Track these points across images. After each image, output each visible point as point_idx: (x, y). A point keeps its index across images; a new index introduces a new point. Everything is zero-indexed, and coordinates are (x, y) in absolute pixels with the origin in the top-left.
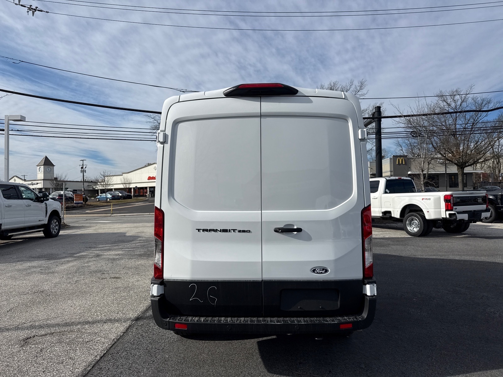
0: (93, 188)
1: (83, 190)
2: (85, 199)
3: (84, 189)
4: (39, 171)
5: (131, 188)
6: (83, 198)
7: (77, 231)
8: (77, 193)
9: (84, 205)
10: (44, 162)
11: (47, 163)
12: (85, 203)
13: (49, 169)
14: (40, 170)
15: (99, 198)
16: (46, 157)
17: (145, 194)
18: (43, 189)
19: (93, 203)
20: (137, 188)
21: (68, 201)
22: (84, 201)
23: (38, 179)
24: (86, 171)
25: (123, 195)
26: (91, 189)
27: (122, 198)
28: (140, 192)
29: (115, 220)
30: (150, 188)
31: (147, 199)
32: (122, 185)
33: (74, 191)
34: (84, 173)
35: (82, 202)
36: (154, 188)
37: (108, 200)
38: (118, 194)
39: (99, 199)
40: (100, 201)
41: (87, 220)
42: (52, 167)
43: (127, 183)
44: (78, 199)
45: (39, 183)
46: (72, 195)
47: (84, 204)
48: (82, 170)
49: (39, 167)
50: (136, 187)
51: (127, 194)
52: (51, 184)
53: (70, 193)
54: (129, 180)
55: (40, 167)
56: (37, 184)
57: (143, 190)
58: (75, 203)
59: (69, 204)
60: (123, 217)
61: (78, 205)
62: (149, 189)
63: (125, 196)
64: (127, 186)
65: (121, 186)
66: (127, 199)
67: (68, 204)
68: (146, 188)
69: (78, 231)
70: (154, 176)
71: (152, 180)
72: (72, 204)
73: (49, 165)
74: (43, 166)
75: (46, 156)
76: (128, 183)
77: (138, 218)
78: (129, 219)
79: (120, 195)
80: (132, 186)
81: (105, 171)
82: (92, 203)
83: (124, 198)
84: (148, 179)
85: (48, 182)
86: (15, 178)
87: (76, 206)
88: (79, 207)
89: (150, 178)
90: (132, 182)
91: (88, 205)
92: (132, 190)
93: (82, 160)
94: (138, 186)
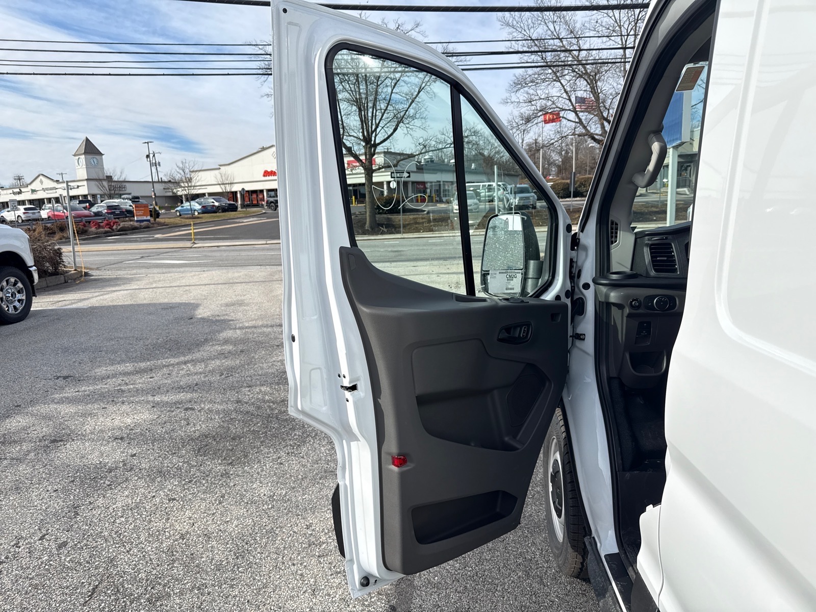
0: (173, 193)
1: (153, 197)
2: (153, 213)
3: (155, 194)
4: (79, 164)
5: (236, 192)
6: (151, 211)
7: (90, 295)
8: (139, 201)
9: (153, 224)
10: (85, 147)
11: (90, 149)
12: (155, 220)
13: (95, 160)
14: (80, 162)
15: (181, 210)
16: (87, 140)
17: (260, 203)
18: (89, 196)
19: (168, 219)
20: (245, 192)
21: (124, 217)
22: (151, 216)
23: (78, 179)
24: (161, 164)
25: (221, 205)
26: (170, 194)
27: (219, 209)
28: (252, 198)
29: (197, 258)
30: (269, 191)
31: (264, 211)
32: (219, 186)
33: (135, 199)
34: (158, 166)
35: (149, 218)
36: (275, 190)
37: (196, 213)
38: (213, 202)
39: (179, 212)
40: (182, 216)
41: (142, 257)
42: (101, 157)
43: (226, 184)
44: (141, 213)
45: (80, 186)
46: (131, 206)
47: (152, 222)
48: (149, 159)
49: (77, 157)
50: (243, 189)
51: (228, 202)
52: (98, 187)
53: (127, 203)
54: (229, 178)
55: (79, 158)
56: (78, 187)
57: (257, 196)
58: (137, 221)
59: (126, 223)
60: (214, 251)
61: (142, 224)
62: (267, 194)
63: (226, 206)
64: (227, 188)
65: (218, 189)
66: (228, 211)
67: (124, 223)
68: (262, 191)
69: (97, 294)
70: (274, 170)
71: (270, 177)
72: (132, 223)
73: (95, 154)
74: (83, 156)
75: (87, 138)
76: (228, 184)
77: (243, 253)
78: (225, 254)
79: (217, 204)
80: (237, 188)
81: (184, 161)
82: (167, 221)
83: (225, 209)
84: (264, 176)
85: (93, 183)
86: (41, 177)
87: (138, 226)
88: (144, 228)
89: (267, 173)
90: (235, 181)
91: (160, 224)
92: (239, 195)
93: (146, 143)
94: (247, 189)
